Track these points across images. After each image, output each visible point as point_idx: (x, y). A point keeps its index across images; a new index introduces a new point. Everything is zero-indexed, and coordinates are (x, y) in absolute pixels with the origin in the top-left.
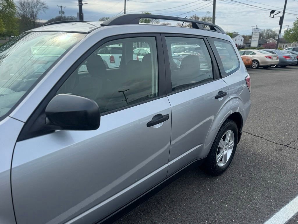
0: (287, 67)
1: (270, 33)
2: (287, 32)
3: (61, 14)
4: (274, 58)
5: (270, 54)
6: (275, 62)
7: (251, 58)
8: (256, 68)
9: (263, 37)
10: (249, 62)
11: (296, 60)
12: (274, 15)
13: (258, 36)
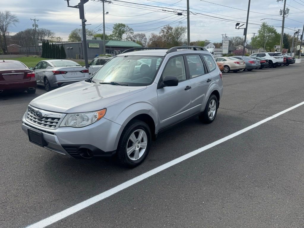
0: (253, 70)
1: (239, 40)
2: (254, 39)
3: (35, 27)
4: (242, 64)
5: (237, 60)
6: (243, 66)
7: (222, 64)
8: (227, 72)
9: (233, 44)
10: (222, 68)
11: (259, 64)
12: (239, 27)
13: (228, 44)
